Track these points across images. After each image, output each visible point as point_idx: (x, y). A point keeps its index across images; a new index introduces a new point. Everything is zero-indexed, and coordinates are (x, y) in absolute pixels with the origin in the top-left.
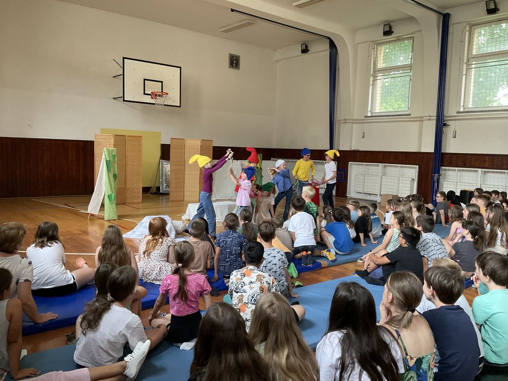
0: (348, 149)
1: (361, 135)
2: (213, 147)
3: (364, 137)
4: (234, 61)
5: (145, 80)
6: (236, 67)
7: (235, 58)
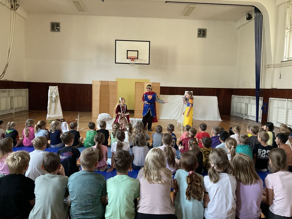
0: (270, 88)
1: (279, 77)
2: (161, 87)
3: (280, 78)
4: (202, 33)
5: (127, 51)
6: (203, 36)
7: (202, 31)
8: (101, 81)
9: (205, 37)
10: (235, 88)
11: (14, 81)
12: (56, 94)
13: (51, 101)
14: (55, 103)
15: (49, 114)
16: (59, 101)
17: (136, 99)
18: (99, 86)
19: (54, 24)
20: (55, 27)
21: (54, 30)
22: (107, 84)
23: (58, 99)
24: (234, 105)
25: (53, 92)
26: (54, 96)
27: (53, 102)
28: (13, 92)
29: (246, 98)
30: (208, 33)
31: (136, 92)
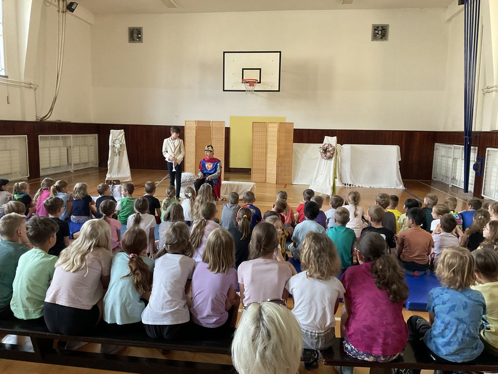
4: (380, 32)
5: (243, 69)
6: (381, 38)
7: (380, 28)
8: (198, 121)
9: (386, 39)
10: (441, 130)
11: (72, 122)
12: (121, 142)
13: (114, 152)
14: (119, 155)
15: (110, 173)
16: (125, 152)
17: (254, 150)
18: (194, 129)
19: (134, 30)
20: (135, 35)
21: (134, 40)
22: (207, 126)
23: (124, 150)
24: (439, 161)
25: (116, 139)
26: (117, 145)
27: (117, 155)
28: (72, 139)
29: (454, 149)
30: (391, 33)
31: (254, 139)
